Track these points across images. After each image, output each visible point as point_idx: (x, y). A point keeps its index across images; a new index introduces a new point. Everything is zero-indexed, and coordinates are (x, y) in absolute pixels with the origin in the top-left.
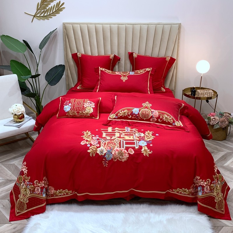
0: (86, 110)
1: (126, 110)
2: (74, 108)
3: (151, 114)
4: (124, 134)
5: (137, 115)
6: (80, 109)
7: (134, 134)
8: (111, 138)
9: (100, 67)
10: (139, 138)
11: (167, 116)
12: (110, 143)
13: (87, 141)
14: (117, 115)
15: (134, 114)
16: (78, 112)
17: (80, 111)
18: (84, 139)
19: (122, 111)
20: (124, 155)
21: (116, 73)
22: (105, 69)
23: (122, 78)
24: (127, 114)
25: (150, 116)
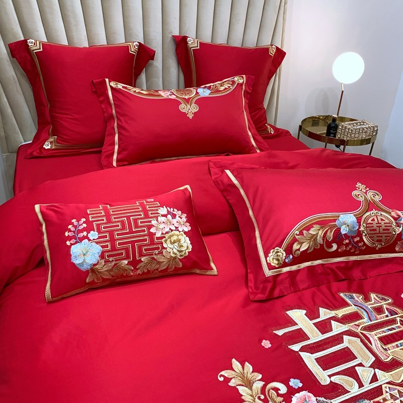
0: (165, 245)
2: (113, 248)
3: (396, 228)
4: (375, 336)
5: (355, 237)
6: (140, 247)
8: (360, 384)
9: (107, 80)
14: (289, 250)
16: (135, 263)
17: (141, 255)
19: (305, 232)
21: (160, 95)
22: (125, 86)
23: (183, 108)
24: (323, 240)
25: (394, 233)
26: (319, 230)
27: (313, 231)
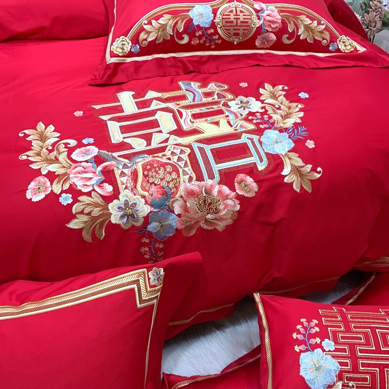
1: (167, 16)
3: (256, 20)
4: (190, 112)
5: (209, 28)
7: (223, 108)
8: (149, 144)
10: (251, 121)
11: (310, 22)
12: (152, 166)
13: (51, 176)
14: (135, 40)
15: (198, 26)
18: (38, 172)
19: (153, 22)
20: (221, 207)
24: (173, 30)
25: (254, 26)
26: (169, 20)
27: (163, 21)
